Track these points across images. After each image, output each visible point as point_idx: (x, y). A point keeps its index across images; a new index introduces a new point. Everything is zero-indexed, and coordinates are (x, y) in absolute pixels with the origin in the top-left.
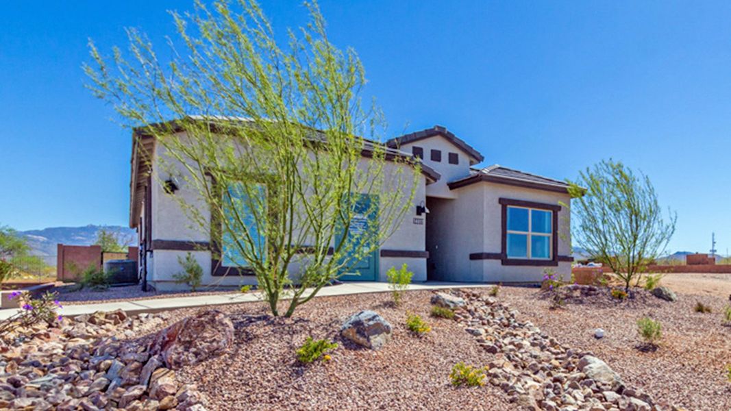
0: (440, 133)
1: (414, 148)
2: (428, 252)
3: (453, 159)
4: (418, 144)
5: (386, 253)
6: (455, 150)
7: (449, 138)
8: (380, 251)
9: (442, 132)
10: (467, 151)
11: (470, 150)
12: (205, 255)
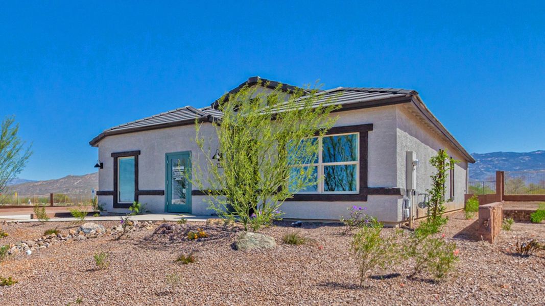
12: (111, 197)
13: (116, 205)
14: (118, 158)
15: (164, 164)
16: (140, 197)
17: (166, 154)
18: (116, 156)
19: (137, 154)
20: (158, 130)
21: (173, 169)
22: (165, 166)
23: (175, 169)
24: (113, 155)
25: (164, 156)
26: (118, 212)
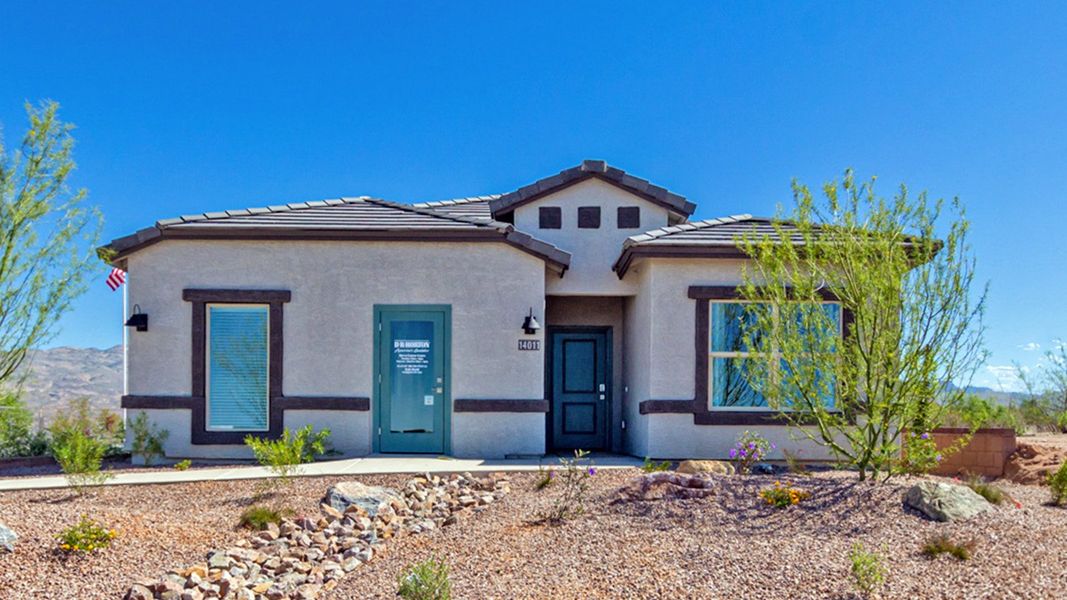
0: (593, 172)
1: (542, 210)
2: (547, 402)
3: (628, 218)
4: (548, 202)
5: (463, 405)
6: (630, 201)
7: (614, 179)
8: (453, 401)
9: (599, 170)
10: (655, 197)
11: (659, 197)
12: (185, 415)
13: (200, 435)
14: (208, 306)
15: (370, 332)
16: (291, 416)
17: (376, 307)
18: (200, 299)
19: (277, 299)
20: (351, 243)
21: (396, 345)
22: (370, 338)
23: (402, 345)
24: (188, 294)
25: (371, 313)
26: (208, 456)
